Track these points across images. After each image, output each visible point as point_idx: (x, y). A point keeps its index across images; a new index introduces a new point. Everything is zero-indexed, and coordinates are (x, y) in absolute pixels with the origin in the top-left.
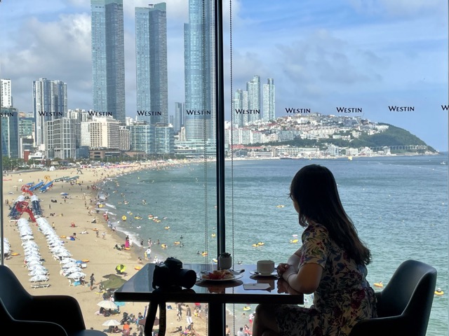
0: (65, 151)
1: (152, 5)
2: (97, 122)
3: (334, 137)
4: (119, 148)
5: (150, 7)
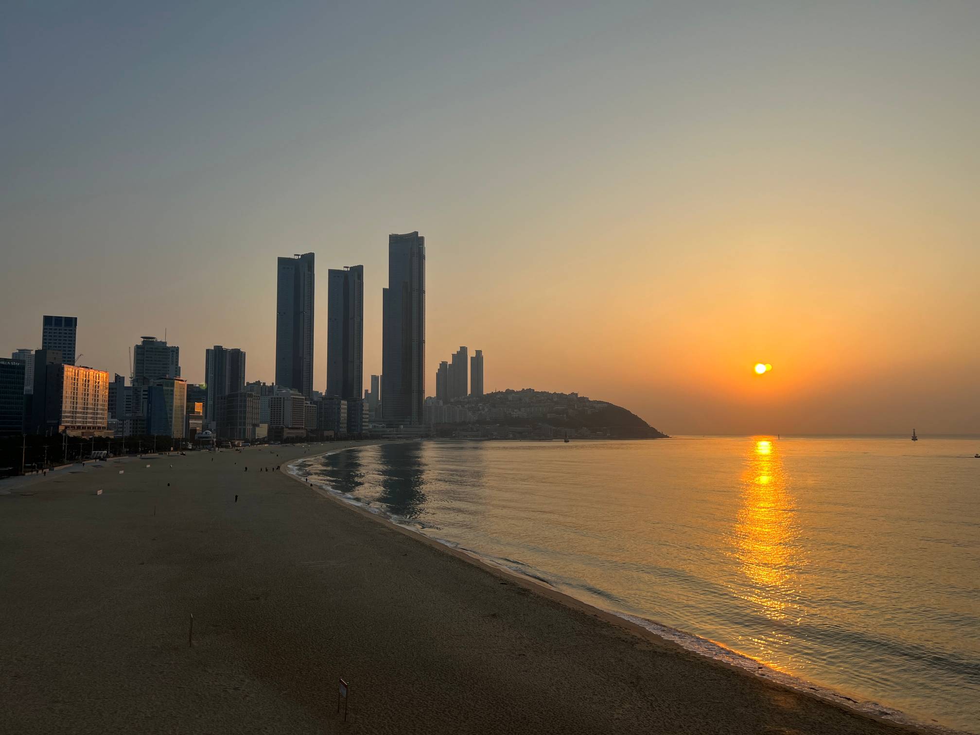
0: (240, 429)
1: (347, 267)
2: (279, 396)
3: (549, 416)
4: (303, 426)
5: (346, 269)
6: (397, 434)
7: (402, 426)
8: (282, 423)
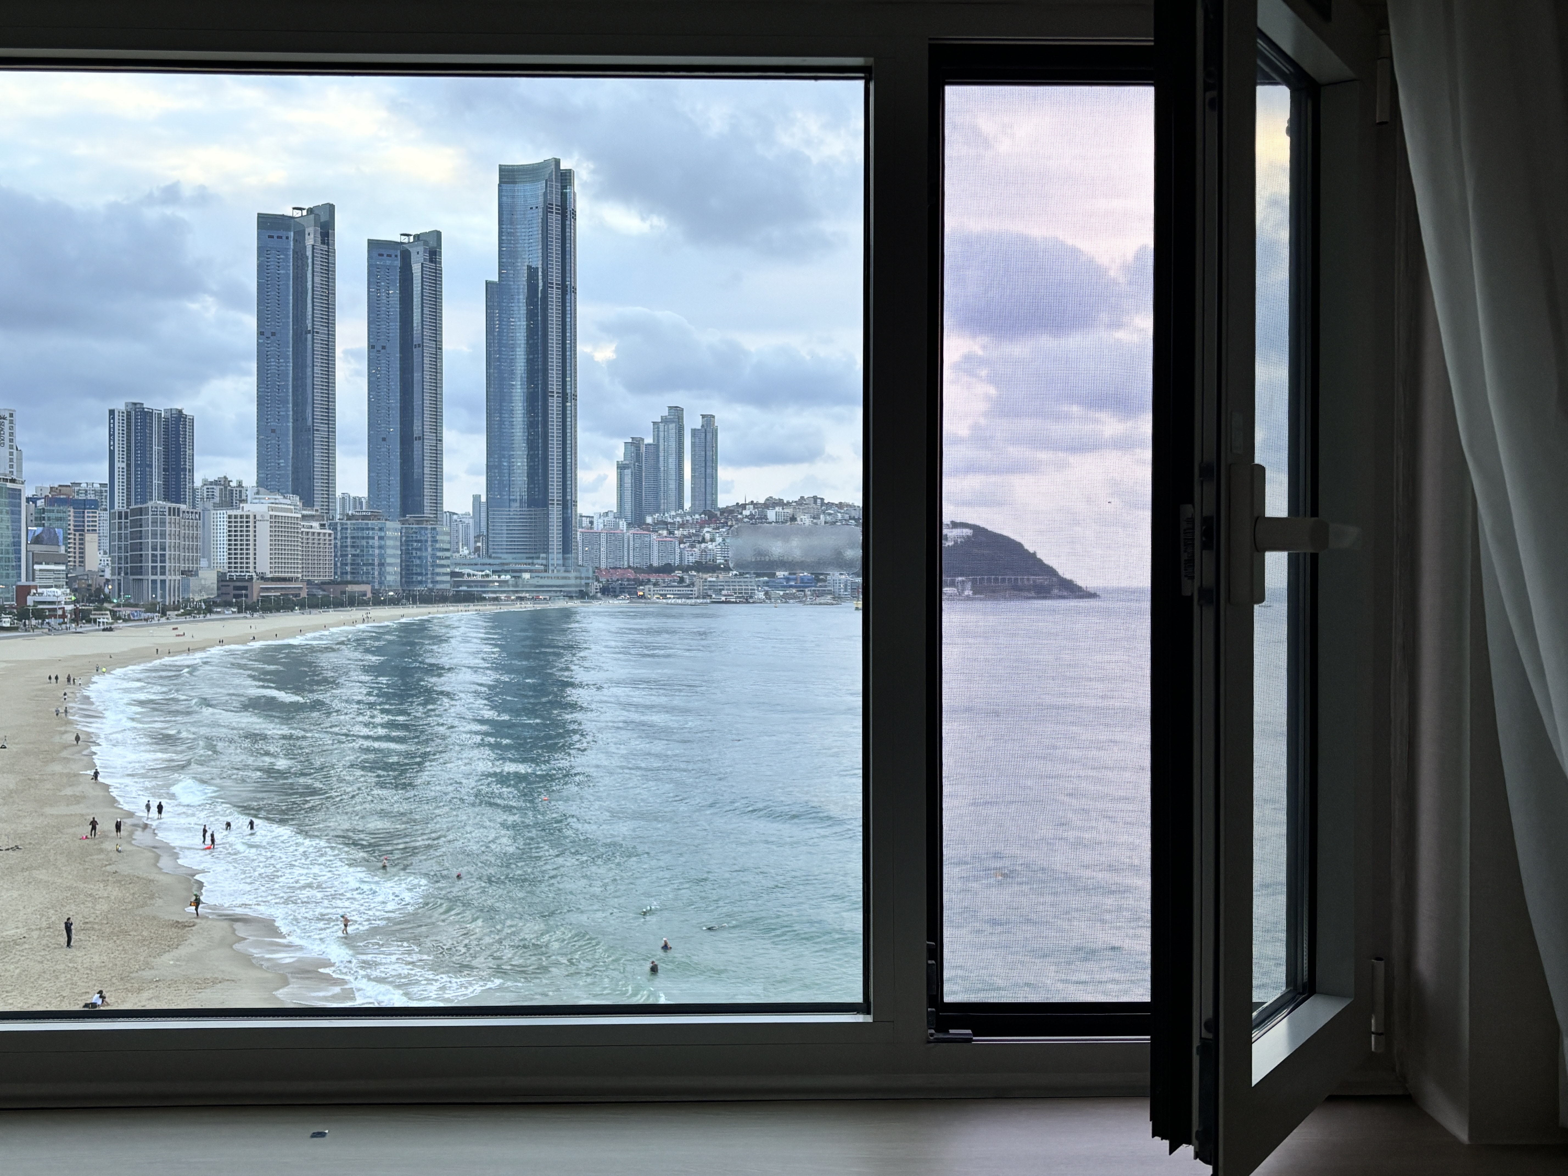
0: (154, 582)
1: (408, 235)
2: (245, 513)
4: (300, 575)
5: (405, 240)
6: (517, 592)
7: (526, 576)
8: (251, 569)
